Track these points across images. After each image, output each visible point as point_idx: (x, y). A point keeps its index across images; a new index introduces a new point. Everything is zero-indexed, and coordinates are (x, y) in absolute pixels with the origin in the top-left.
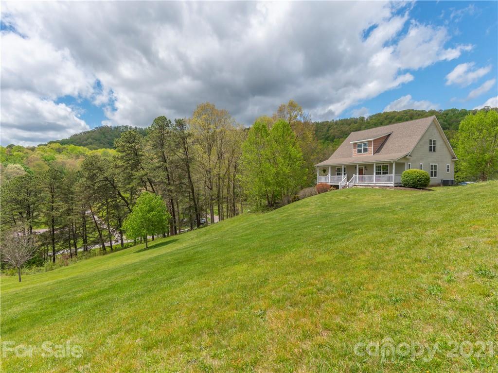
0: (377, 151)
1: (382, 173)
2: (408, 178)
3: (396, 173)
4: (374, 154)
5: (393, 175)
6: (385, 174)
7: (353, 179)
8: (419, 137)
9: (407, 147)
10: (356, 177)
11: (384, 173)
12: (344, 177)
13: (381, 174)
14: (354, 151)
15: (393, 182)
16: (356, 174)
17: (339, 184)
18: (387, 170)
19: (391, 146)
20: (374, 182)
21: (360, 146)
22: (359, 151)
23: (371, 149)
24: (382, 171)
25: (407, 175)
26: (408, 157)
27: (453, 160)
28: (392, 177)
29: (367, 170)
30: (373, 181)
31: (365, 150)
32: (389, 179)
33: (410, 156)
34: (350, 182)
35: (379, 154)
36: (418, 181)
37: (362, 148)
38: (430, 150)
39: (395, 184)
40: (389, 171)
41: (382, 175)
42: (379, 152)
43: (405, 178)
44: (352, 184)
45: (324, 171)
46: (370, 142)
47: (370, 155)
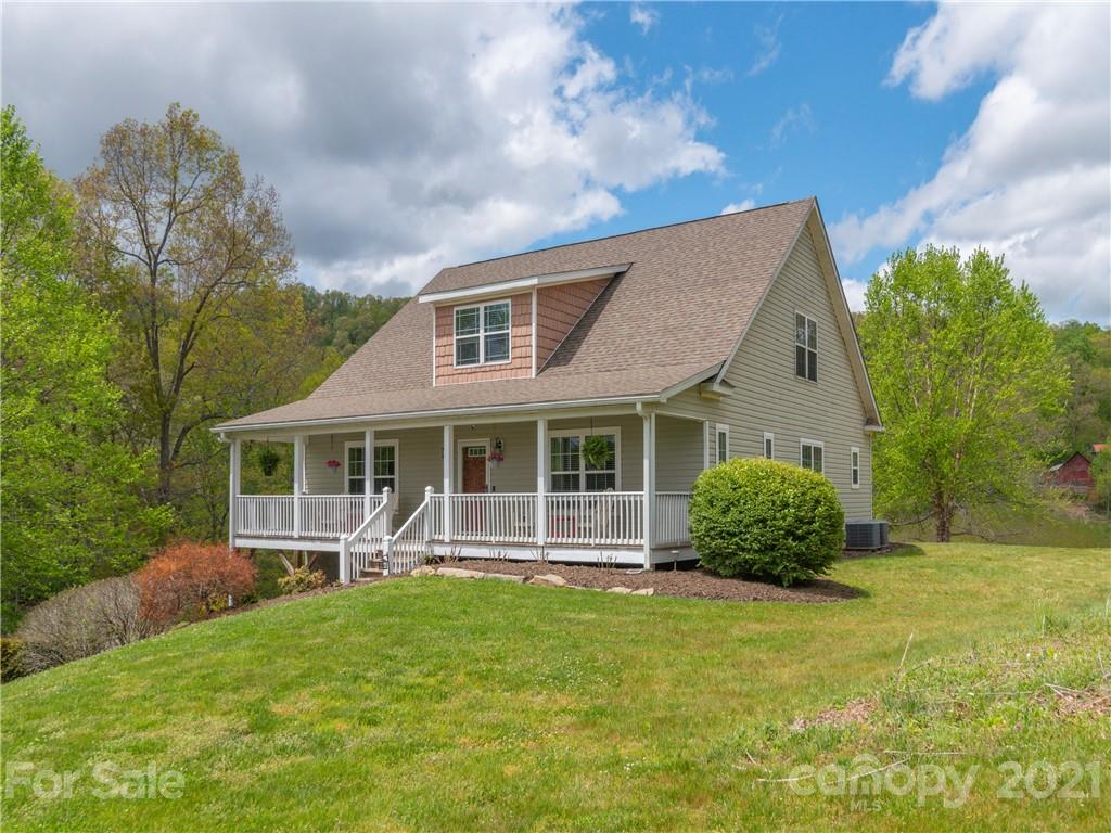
0: (558, 352)
1: (583, 482)
2: (733, 514)
3: (661, 483)
4: (540, 370)
5: (646, 493)
6: (601, 487)
7: (423, 514)
8: (762, 288)
9: (709, 334)
10: (438, 505)
11: (596, 483)
12: (375, 504)
13: (576, 488)
14: (442, 349)
15: (645, 542)
16: (439, 489)
17: (340, 548)
18: (611, 465)
19: (626, 330)
20: (541, 539)
21: (467, 321)
22: (467, 352)
23: (526, 338)
24: (582, 472)
25: (727, 492)
26: (716, 387)
27: (868, 428)
28: (638, 505)
29: (500, 459)
30: (532, 531)
31: (498, 347)
32: (623, 523)
33: (724, 382)
34: (406, 537)
35: (570, 368)
36: (789, 533)
37: (482, 334)
38: (800, 372)
39: (655, 550)
40: (618, 471)
41: (583, 495)
42: (567, 361)
43: (713, 513)
44: (418, 547)
45: (270, 463)
46: (521, 297)
47: (522, 374)
